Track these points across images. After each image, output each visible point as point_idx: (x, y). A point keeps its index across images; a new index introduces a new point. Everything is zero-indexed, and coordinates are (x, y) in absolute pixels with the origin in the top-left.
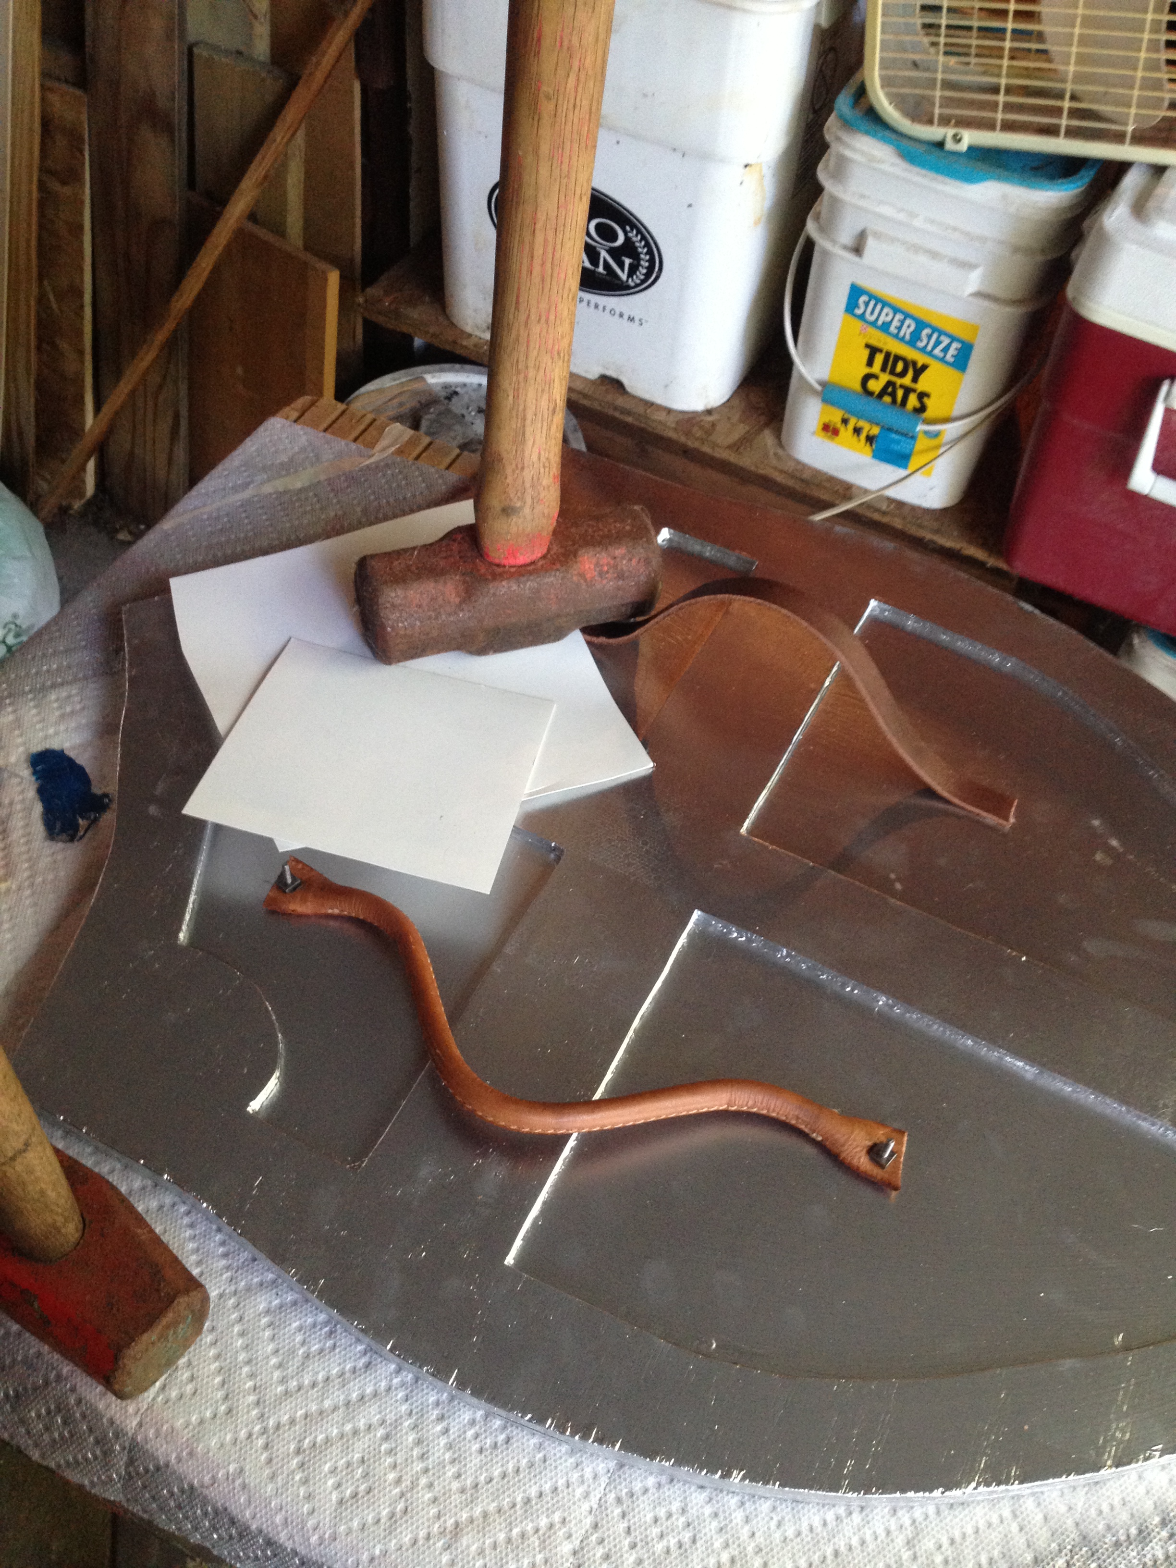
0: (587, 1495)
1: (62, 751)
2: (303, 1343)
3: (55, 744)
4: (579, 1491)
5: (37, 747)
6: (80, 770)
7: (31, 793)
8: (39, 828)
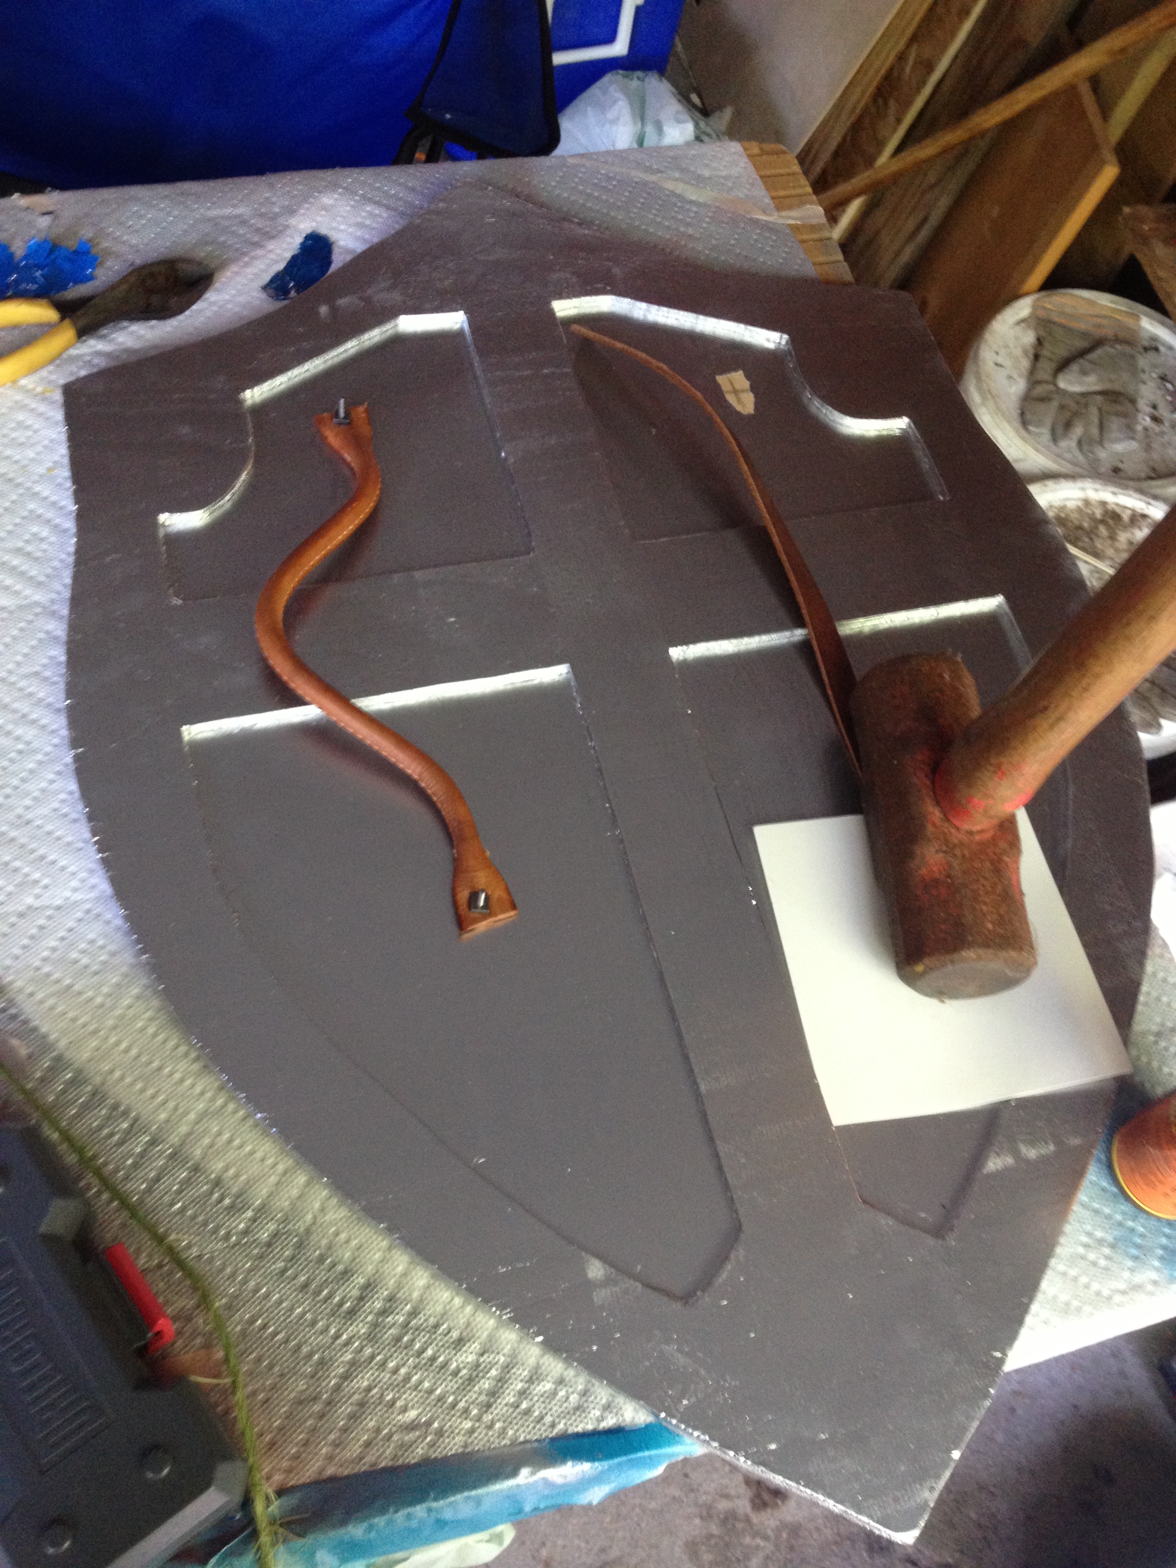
0: (75, 890)
1: (333, 243)
2: (44, 666)
3: (333, 236)
4: (74, 883)
5: (323, 231)
6: (329, 263)
7: (288, 255)
8: (267, 278)
